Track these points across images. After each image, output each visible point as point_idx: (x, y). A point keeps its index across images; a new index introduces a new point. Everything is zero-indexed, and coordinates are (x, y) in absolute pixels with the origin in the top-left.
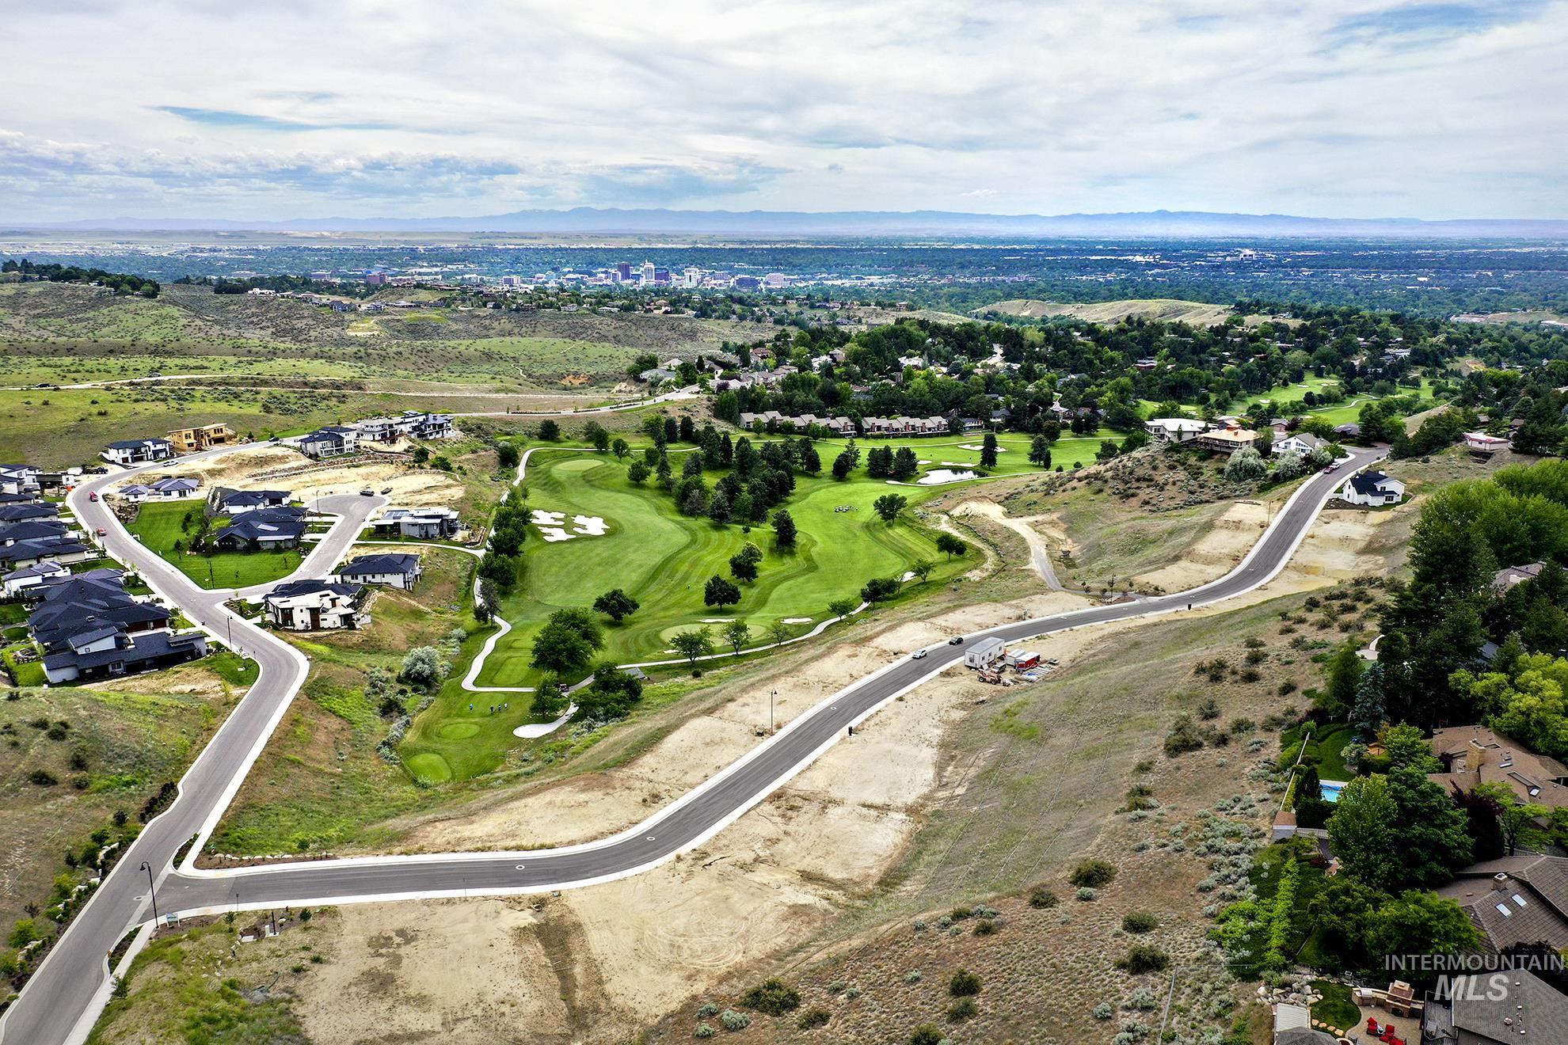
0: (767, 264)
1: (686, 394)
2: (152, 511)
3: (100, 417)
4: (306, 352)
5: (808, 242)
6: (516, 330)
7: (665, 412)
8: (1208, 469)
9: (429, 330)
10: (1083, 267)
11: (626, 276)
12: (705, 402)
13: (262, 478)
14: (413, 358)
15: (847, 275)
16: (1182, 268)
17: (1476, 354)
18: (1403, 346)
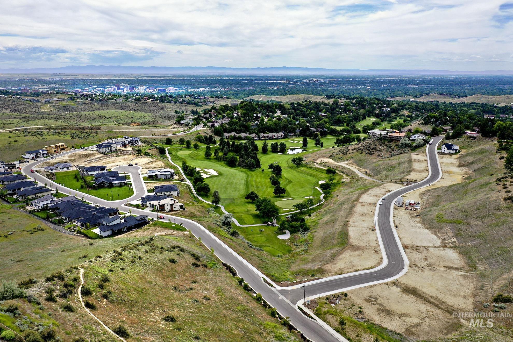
0: (165, 84)
1: (200, 128)
2: (61, 175)
3: (15, 143)
4: (37, 117)
5: (175, 77)
6: (101, 108)
7: (200, 134)
8: (393, 145)
9: (71, 108)
10: (269, 84)
11: (119, 89)
12: (209, 130)
13: (90, 161)
14: (76, 118)
15: (194, 88)
16: (298, 84)
17: (406, 109)
18: (387, 107)
